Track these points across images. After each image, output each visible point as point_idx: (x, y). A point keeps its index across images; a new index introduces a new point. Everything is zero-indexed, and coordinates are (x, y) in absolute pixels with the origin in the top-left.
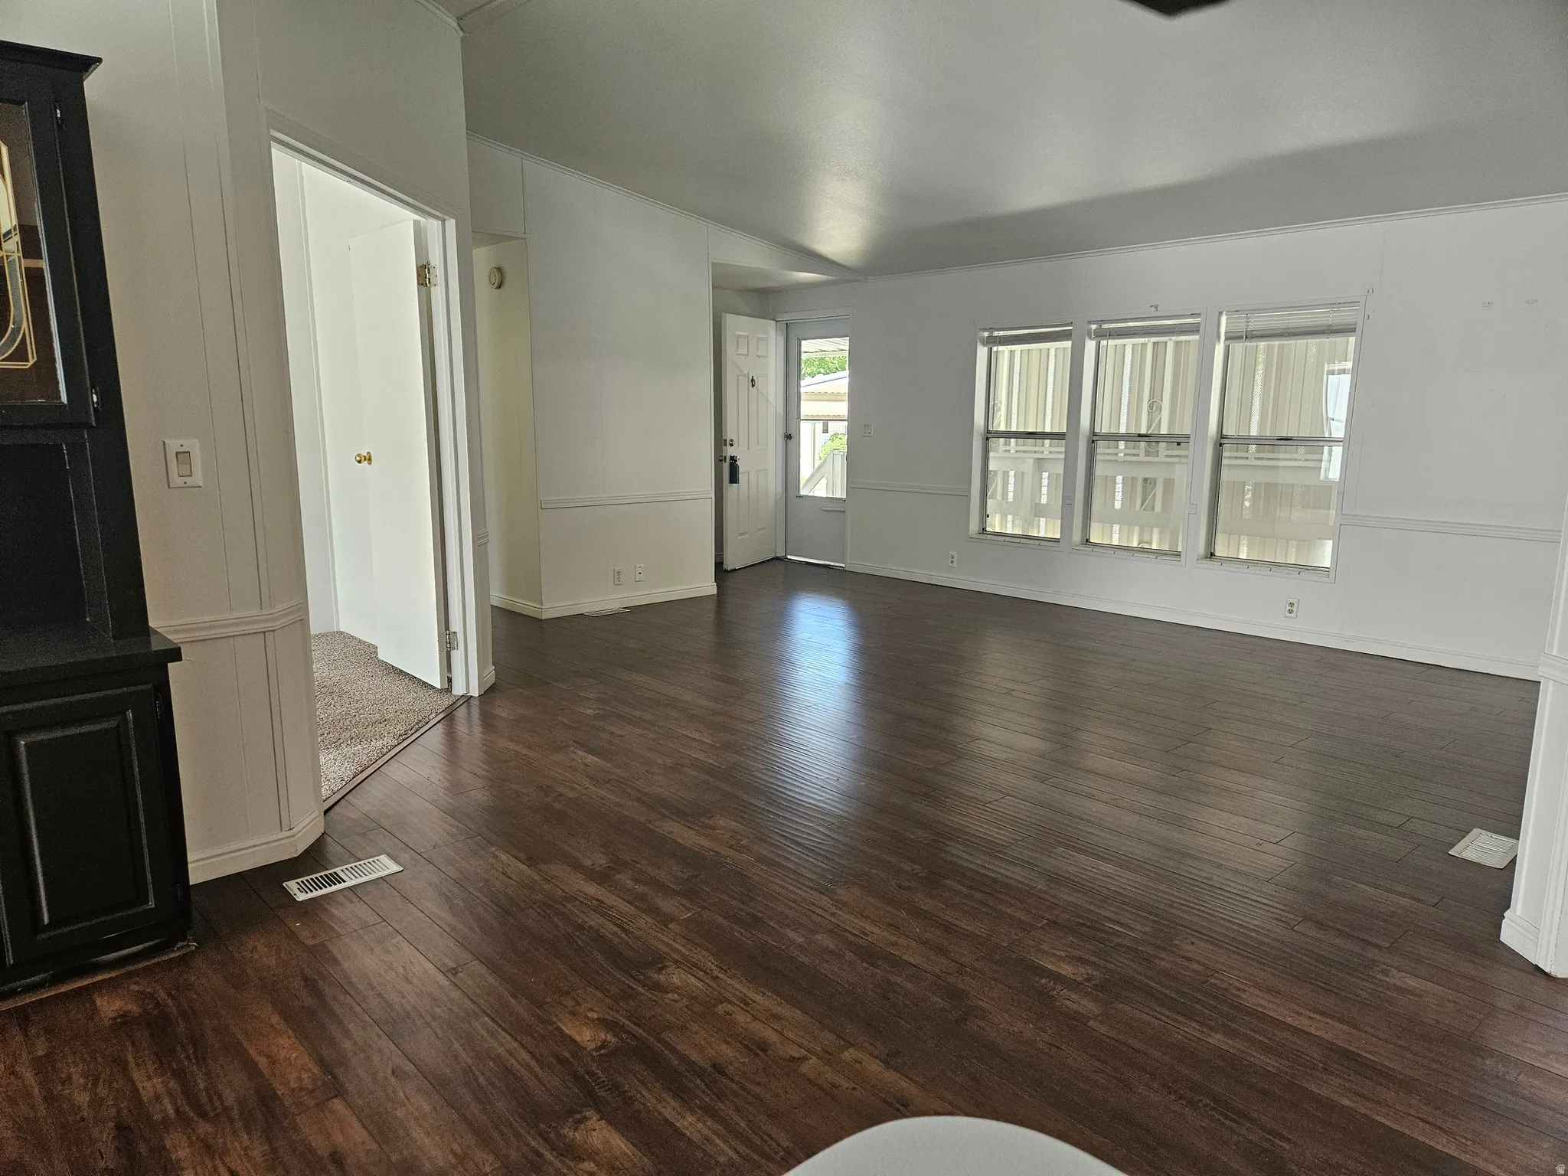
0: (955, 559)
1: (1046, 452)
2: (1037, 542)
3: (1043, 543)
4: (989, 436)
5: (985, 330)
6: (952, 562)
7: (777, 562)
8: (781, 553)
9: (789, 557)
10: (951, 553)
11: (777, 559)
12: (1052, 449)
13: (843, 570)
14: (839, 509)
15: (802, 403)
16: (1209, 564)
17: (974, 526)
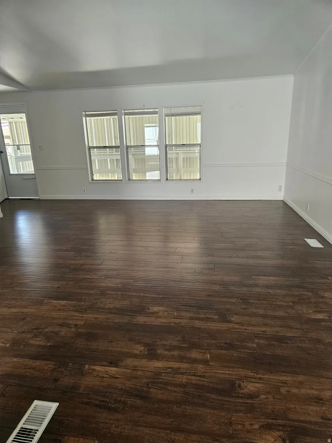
0: (85, 190)
1: (108, 152)
2: (115, 181)
3: (116, 181)
4: (90, 148)
5: (83, 112)
6: (84, 191)
7: (6, 200)
8: (6, 197)
9: (9, 198)
10: (84, 188)
11: (6, 199)
12: (98, 152)
13: (39, 200)
14: (31, 178)
15: (5, 139)
16: (167, 182)
17: (90, 179)
